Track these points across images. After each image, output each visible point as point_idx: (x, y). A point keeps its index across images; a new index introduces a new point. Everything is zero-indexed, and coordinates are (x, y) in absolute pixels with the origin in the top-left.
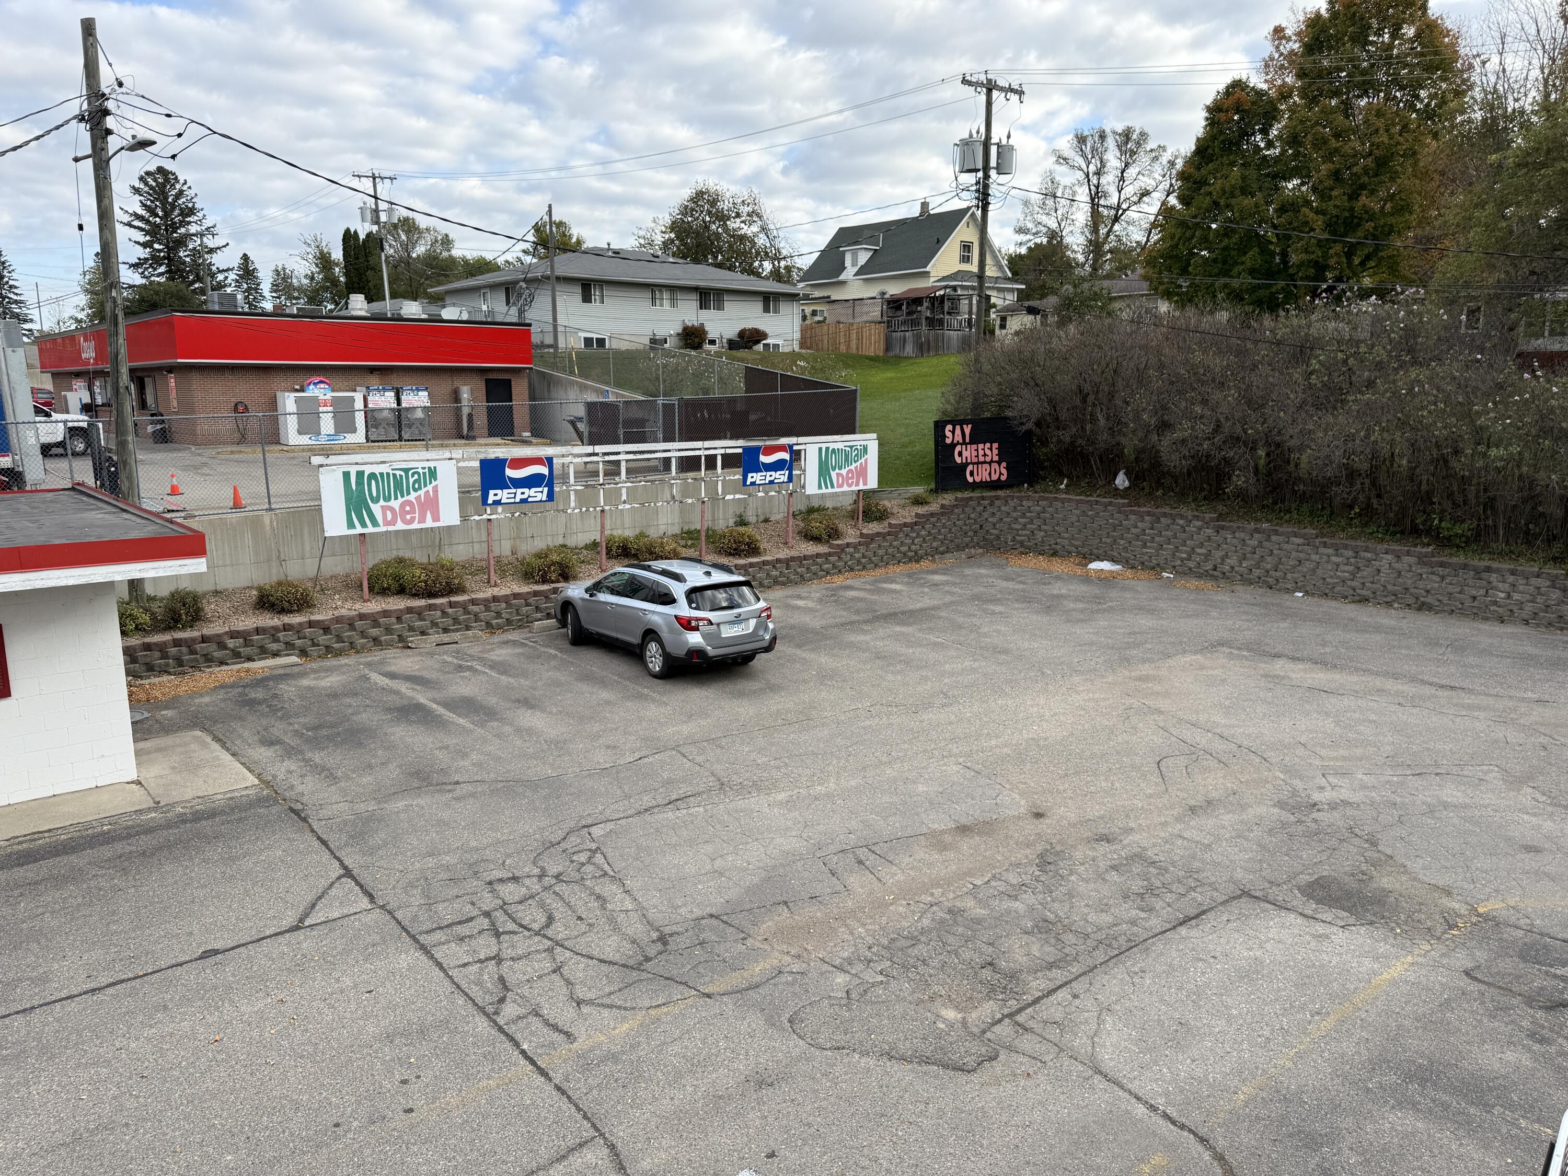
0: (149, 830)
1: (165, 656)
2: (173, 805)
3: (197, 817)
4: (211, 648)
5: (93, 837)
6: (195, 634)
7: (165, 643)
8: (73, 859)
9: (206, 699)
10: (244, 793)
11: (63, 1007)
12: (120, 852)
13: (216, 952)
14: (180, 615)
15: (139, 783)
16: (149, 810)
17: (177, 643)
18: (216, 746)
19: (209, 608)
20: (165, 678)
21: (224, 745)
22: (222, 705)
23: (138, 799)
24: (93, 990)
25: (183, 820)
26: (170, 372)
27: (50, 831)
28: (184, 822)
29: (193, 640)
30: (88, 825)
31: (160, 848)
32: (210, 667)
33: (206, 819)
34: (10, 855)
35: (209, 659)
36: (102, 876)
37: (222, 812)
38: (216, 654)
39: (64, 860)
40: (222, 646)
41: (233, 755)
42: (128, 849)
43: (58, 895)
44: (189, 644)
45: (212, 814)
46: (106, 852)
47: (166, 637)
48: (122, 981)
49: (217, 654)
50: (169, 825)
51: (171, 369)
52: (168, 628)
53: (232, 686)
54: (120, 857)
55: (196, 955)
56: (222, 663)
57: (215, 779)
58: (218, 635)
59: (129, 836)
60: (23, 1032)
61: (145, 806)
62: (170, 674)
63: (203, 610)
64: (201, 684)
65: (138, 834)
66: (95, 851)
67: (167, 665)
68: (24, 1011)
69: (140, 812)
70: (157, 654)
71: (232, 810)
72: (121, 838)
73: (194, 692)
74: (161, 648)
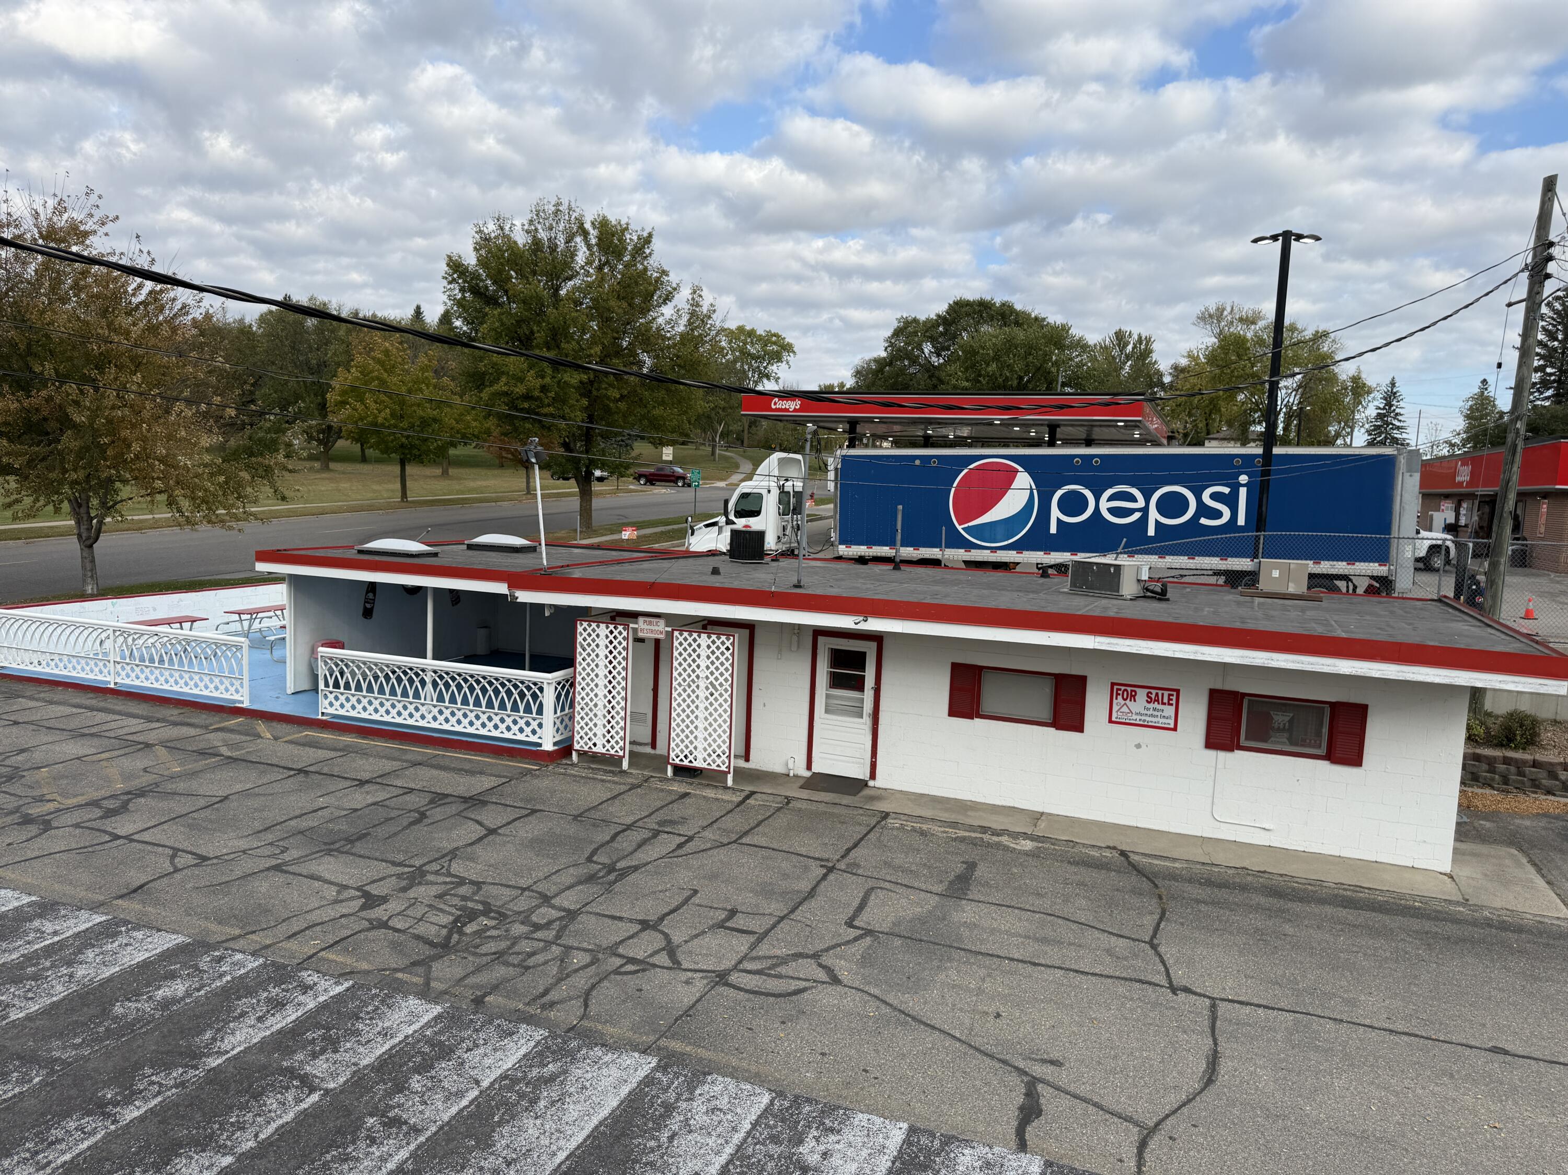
0: (1456, 920)
1: (1492, 770)
2: (1482, 907)
3: (1503, 926)
4: (1541, 774)
5: (1405, 907)
6: (1527, 756)
7: (1495, 758)
8: (1386, 919)
9: (1527, 823)
10: (1555, 922)
11: (1365, 1032)
12: (1427, 928)
13: (1506, 1053)
14: (1515, 735)
15: (1451, 877)
16: (1458, 903)
17: (1507, 761)
18: (1531, 870)
19: (1546, 736)
20: (1488, 791)
21: (1539, 870)
22: (1543, 833)
23: (1449, 891)
24: (1391, 1031)
25: (1488, 923)
26: (1544, 497)
27: (1369, 889)
28: (1490, 926)
29: (1524, 762)
30: (1402, 896)
31: (1464, 940)
32: (1536, 793)
33: (1514, 931)
34: (1336, 896)
35: (1536, 785)
36: (1410, 943)
37: (1529, 932)
38: (1544, 781)
39: (1380, 917)
40: (1553, 775)
41: (1548, 883)
42: (1434, 929)
43: (1370, 942)
44: (1519, 765)
45: (1520, 929)
46: (1416, 924)
47: (1497, 753)
48: (1417, 1036)
49: (1546, 782)
50: (1475, 923)
51: (1545, 495)
52: (1500, 745)
53: (1557, 818)
54: (1427, 933)
55: (1487, 1046)
56: (1549, 792)
57: (1526, 899)
58: (1551, 764)
59: (1436, 919)
60: (1333, 1035)
61: (1454, 898)
62: (1493, 788)
63: (1539, 735)
64: (1523, 806)
65: (1444, 920)
66: (1406, 919)
67: (1493, 779)
68: (1335, 1020)
69: (1450, 902)
70: (1485, 767)
71: (1540, 934)
72: (1429, 918)
73: (1516, 813)
74: (1491, 761)
